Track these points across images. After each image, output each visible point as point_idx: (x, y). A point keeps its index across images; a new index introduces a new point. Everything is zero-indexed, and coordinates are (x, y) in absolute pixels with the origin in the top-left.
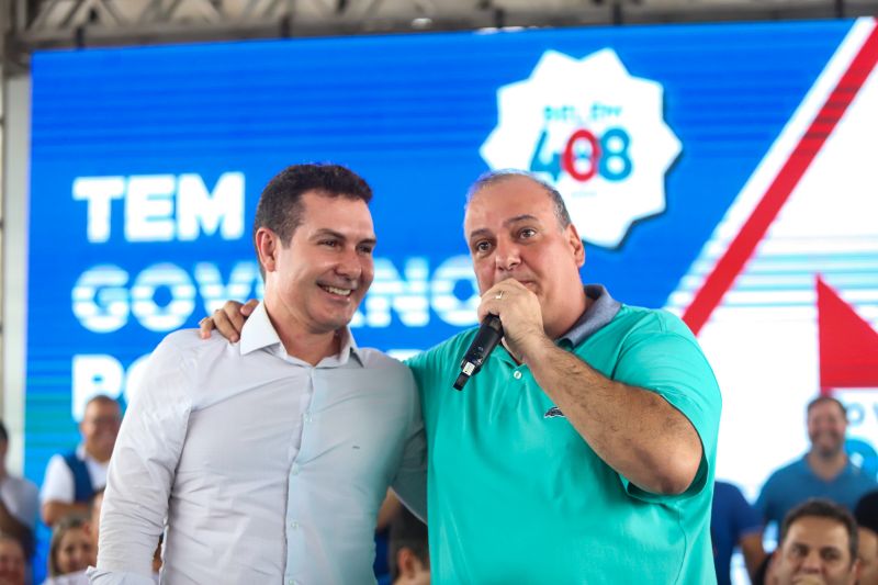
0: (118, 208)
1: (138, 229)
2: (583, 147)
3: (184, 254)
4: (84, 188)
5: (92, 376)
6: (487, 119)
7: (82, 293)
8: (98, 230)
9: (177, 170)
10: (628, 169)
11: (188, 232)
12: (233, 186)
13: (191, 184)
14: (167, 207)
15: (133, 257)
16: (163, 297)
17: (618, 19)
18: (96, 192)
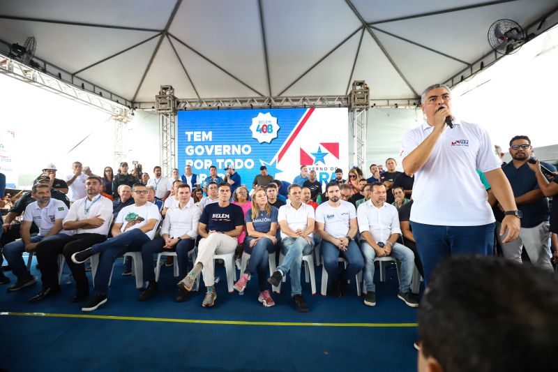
0: (192, 136)
1: (195, 140)
2: (265, 127)
3: (203, 143)
4: (187, 133)
5: (188, 162)
6: (251, 123)
7: (187, 150)
8: (189, 140)
9: (201, 131)
10: (272, 130)
11: (203, 140)
12: (210, 133)
13: (204, 133)
14: (200, 136)
15: (195, 144)
16: (200, 150)
17: (270, 107)
18: (189, 134)
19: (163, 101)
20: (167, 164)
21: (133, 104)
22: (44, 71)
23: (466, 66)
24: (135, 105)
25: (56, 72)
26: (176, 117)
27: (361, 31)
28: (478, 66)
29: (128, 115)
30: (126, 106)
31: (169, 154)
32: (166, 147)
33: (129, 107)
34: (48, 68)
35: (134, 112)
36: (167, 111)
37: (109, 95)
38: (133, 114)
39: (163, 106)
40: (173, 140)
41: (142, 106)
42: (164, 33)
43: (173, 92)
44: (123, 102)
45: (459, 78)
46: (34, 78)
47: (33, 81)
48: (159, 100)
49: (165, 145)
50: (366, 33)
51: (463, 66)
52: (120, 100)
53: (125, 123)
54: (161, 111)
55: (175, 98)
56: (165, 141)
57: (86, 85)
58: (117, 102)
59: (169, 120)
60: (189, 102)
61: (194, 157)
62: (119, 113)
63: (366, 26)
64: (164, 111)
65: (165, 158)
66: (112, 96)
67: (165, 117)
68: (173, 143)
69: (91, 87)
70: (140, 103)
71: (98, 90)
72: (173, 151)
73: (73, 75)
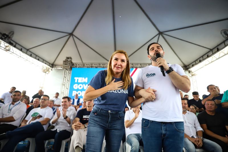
0: (78, 80)
1: (79, 81)
3: (82, 83)
5: (74, 92)
7: (74, 86)
8: (76, 81)
9: (82, 77)
11: (83, 82)
12: (87, 78)
13: (83, 78)
14: (81, 80)
15: (78, 83)
16: (80, 87)
18: (76, 78)
19: (66, 63)
20: (63, 93)
21: (53, 65)
22: (15, 47)
23: (209, 50)
24: (53, 66)
25: (20, 48)
26: (71, 71)
27: (158, 36)
28: (216, 50)
29: (49, 70)
30: (49, 66)
31: (65, 88)
32: (65, 85)
33: (50, 67)
34: (17, 46)
35: (53, 69)
36: (67, 68)
37: (42, 60)
38: (52, 70)
39: (66, 65)
40: (68, 82)
41: (57, 66)
42: (71, 34)
43: (71, 60)
44: (48, 64)
45: (206, 56)
46: (9, 49)
47: (9, 50)
48: (65, 63)
49: (64, 84)
50: (161, 36)
51: (207, 50)
52: (47, 63)
53: (48, 74)
54: (65, 68)
55: (72, 62)
56: (64, 81)
57: (33, 55)
58: (46, 64)
59: (68, 72)
60: (78, 65)
61: (77, 90)
62: (45, 69)
63: (161, 33)
64: (66, 68)
65: (63, 90)
66: (44, 61)
67: (66, 70)
68: (68, 83)
69: (35, 56)
70: (56, 65)
71: (37, 58)
72: (67, 87)
73: (28, 50)
